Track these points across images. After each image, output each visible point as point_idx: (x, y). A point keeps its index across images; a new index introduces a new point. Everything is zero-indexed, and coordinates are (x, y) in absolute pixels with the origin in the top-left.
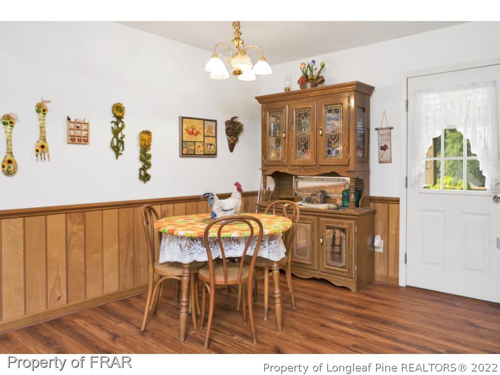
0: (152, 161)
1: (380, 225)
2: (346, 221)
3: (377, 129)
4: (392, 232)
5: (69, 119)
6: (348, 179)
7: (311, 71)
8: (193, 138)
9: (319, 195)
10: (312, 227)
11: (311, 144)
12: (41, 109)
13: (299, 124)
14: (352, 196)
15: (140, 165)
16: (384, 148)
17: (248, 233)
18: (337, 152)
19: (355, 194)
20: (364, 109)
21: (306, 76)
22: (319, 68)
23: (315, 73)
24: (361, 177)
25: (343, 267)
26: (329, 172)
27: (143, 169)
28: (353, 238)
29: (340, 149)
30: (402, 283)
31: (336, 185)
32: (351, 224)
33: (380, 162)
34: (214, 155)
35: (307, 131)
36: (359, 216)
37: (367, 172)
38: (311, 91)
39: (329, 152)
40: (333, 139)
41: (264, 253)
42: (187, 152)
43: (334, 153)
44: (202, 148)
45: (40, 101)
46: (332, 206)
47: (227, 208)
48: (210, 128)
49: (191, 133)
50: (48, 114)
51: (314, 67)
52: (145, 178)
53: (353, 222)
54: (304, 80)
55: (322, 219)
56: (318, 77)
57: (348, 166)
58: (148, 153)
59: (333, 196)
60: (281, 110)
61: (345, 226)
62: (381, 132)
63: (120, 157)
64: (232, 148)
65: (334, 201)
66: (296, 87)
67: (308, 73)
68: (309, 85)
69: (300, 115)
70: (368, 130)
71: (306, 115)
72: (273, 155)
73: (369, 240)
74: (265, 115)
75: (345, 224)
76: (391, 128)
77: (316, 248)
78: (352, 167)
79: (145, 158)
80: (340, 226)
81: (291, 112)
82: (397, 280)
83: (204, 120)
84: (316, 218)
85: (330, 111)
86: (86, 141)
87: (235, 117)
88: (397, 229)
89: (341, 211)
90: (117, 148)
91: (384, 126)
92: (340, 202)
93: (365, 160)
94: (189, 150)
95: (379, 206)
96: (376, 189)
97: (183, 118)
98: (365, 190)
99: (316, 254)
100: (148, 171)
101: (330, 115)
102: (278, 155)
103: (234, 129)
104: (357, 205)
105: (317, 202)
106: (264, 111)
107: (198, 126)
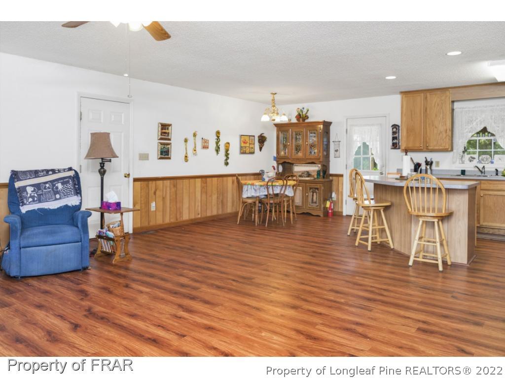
0: (229, 156)
1: (334, 188)
2: (319, 185)
3: (333, 142)
4: (340, 190)
5: (203, 139)
6: (320, 165)
7: (302, 112)
8: (244, 145)
9: (306, 173)
10: (303, 188)
11: (302, 149)
12: (195, 135)
13: (296, 139)
14: (322, 174)
15: (225, 158)
16: (336, 151)
17: (282, 184)
18: (315, 153)
19: (323, 172)
20: (327, 133)
21: (299, 115)
22: (306, 111)
23: (304, 113)
24: (325, 164)
25: (317, 206)
26: (310, 162)
27: (226, 160)
28: (322, 192)
29: (316, 151)
30: (344, 214)
31: (314, 169)
32: (321, 186)
33: (335, 157)
34: (253, 153)
35: (300, 142)
36: (325, 182)
37: (329, 161)
38: (302, 123)
39: (311, 152)
40: (312, 146)
41: (287, 193)
42: (243, 152)
43: (313, 153)
44: (248, 150)
45: (194, 132)
46: (312, 178)
47: (270, 176)
48: (252, 140)
49: (244, 143)
50: (197, 136)
51: (304, 111)
52: (227, 164)
53: (321, 185)
54: (299, 117)
55: (307, 184)
56: (306, 116)
57: (319, 159)
58: (228, 152)
59: (313, 174)
60: (287, 131)
61: (318, 187)
62: (335, 143)
63: (219, 154)
64: (261, 149)
65: (313, 176)
66: (294, 120)
67: (301, 113)
68: (301, 120)
69: (296, 134)
70: (329, 142)
71: (300, 134)
72: (282, 153)
73: (330, 195)
74: (279, 133)
75: (318, 186)
76: (340, 142)
77: (305, 198)
78: (321, 160)
79: (227, 155)
80: (316, 187)
81: (292, 133)
82: (342, 212)
83: (250, 136)
84: (304, 184)
85: (312, 133)
86: (208, 148)
87: (263, 134)
88: (342, 189)
89: (316, 180)
90: (217, 150)
91: (337, 140)
92: (316, 177)
93: (327, 156)
94: (243, 151)
95: (334, 178)
96: (333, 170)
97: (241, 135)
98: (328, 170)
99: (305, 200)
100: (228, 161)
101: (311, 135)
102: (285, 153)
103: (262, 140)
104: (324, 177)
105: (305, 177)
106: (278, 131)
107: (247, 139)
